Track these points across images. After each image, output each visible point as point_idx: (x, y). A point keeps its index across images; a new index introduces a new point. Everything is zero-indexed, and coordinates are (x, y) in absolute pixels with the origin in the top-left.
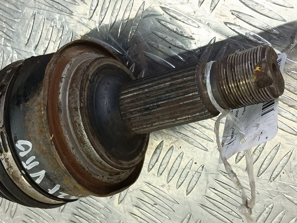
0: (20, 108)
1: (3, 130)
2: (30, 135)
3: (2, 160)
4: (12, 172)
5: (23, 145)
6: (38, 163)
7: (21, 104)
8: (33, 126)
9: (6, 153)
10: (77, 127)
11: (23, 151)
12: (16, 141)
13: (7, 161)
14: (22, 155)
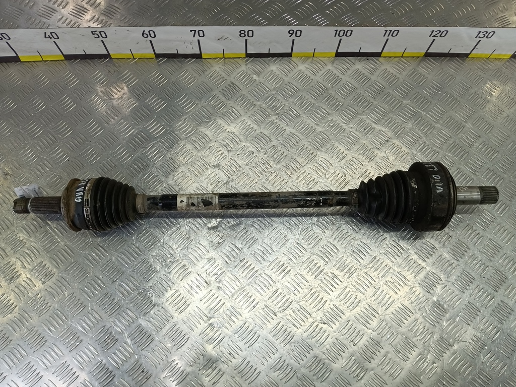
1: (85, 206)
2: (75, 203)
4: (89, 192)
5: (79, 200)
6: (76, 194)
8: (73, 206)
10: (63, 202)
12: (81, 202)
13: (88, 196)
14: (81, 197)
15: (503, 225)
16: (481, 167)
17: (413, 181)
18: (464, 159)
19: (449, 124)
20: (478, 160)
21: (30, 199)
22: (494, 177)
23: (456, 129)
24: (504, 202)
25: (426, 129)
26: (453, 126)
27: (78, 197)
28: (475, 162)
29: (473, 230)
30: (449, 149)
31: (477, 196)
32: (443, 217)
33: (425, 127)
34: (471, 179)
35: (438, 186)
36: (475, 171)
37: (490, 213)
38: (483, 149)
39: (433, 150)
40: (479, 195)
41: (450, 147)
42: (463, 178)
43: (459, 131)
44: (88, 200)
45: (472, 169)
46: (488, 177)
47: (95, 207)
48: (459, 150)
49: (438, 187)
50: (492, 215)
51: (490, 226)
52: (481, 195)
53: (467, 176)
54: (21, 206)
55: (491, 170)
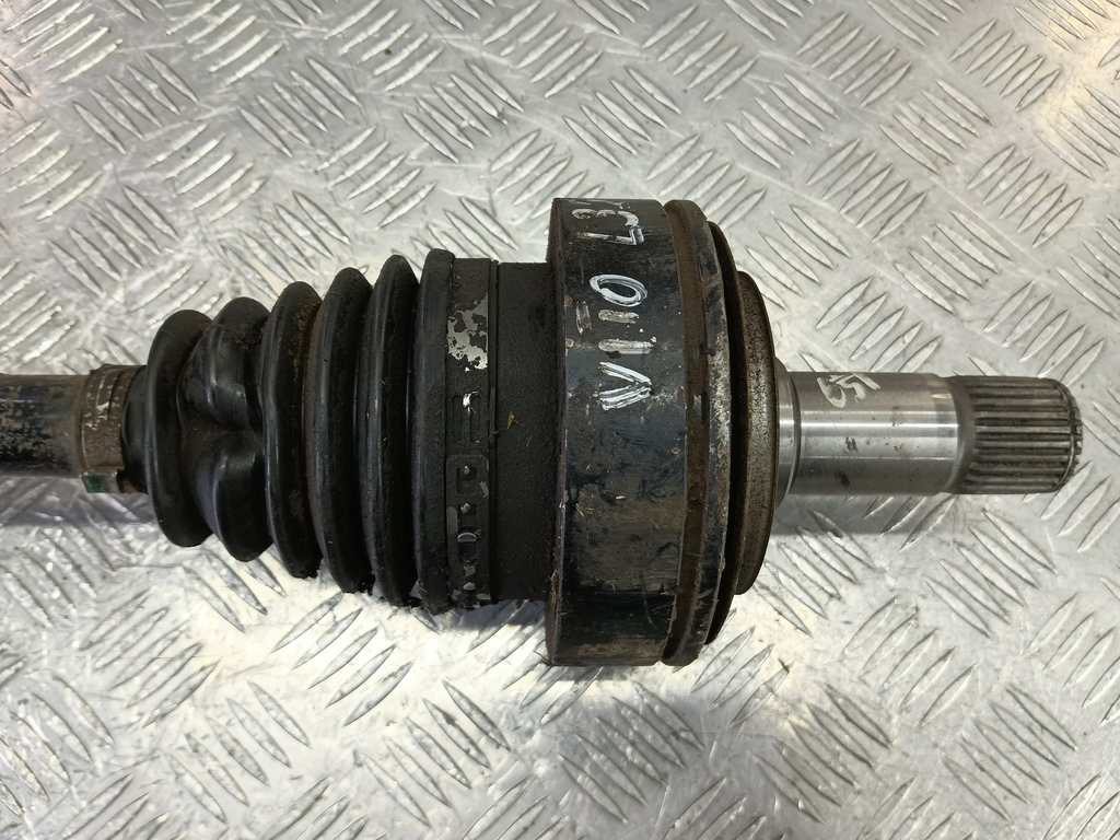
15: (1087, 605)
16: (987, 274)
17: (467, 316)
18: (901, 231)
19: (836, 49)
20: (974, 239)
22: (1051, 331)
23: (869, 73)
24: (1101, 475)
25: (712, 68)
26: (852, 61)
28: (956, 248)
29: (921, 633)
30: (821, 174)
31: (934, 441)
32: (659, 600)
33: (711, 56)
34: (925, 337)
35: (614, 356)
36: (953, 296)
37: (1019, 530)
38: (1003, 186)
39: (735, 175)
40: (950, 433)
41: (829, 167)
42: (884, 329)
43: (883, 89)
45: (940, 287)
46: (1020, 331)
48: (876, 182)
49: (615, 370)
50: (1034, 545)
51: (1017, 612)
52: (962, 432)
53: (907, 323)
55: (1041, 293)
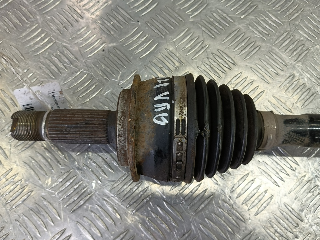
0: (158, 148)
1: (176, 136)
2: (152, 126)
3: (186, 114)
4: (182, 103)
5: (162, 121)
6: (155, 106)
7: (157, 150)
8: (149, 132)
9: (180, 118)
10: (123, 124)
11: (164, 117)
12: (167, 125)
13: (182, 113)
14: (166, 114)
21: (42, 113)
27: (160, 112)
44: (184, 121)
47: (200, 139)
54: (27, 126)
